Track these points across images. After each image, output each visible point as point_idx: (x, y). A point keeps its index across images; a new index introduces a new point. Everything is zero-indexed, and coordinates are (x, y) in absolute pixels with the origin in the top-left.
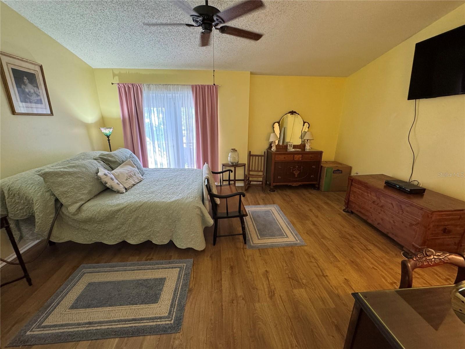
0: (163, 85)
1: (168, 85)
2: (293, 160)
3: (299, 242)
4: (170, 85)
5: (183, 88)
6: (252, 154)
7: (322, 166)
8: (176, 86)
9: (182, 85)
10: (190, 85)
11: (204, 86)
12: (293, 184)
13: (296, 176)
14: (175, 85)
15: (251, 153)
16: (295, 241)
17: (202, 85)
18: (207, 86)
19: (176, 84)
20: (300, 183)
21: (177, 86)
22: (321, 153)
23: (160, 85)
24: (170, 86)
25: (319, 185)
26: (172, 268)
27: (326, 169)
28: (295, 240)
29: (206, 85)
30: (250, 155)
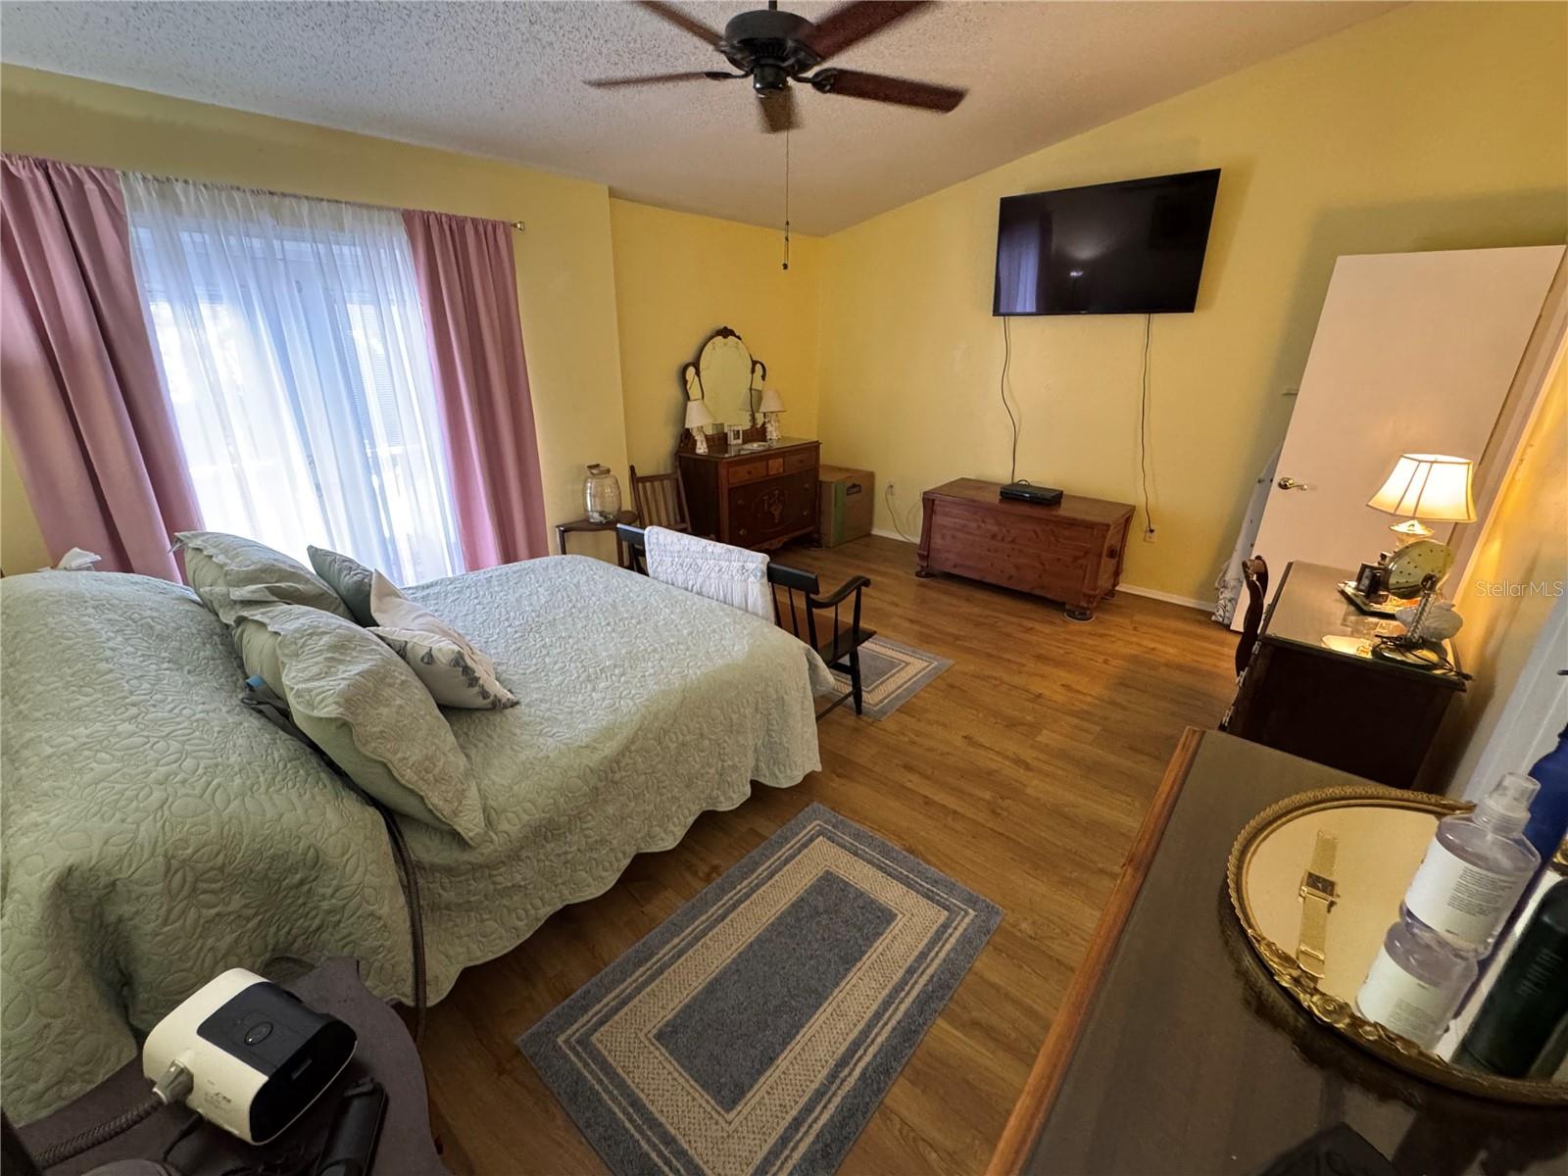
0: (255, 193)
1: (284, 195)
2: (768, 475)
3: (936, 663)
4: (295, 196)
5: (366, 218)
6: (639, 473)
7: (821, 482)
8: (325, 203)
9: (361, 206)
10: (395, 210)
11: (461, 222)
12: (771, 545)
13: (777, 521)
14: (322, 200)
15: (637, 471)
16: (928, 666)
17: (450, 218)
18: (470, 223)
19: (325, 197)
20: (785, 539)
21: (333, 206)
22: (814, 448)
23: (238, 189)
24: (293, 201)
25: (819, 532)
26: (805, 846)
27: (833, 486)
28: (926, 664)
29: (466, 218)
30: (635, 479)
